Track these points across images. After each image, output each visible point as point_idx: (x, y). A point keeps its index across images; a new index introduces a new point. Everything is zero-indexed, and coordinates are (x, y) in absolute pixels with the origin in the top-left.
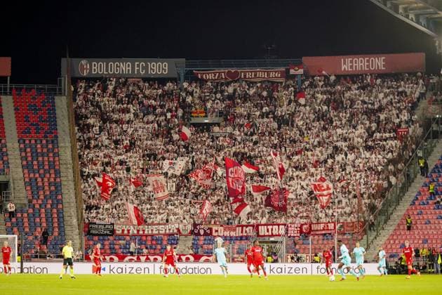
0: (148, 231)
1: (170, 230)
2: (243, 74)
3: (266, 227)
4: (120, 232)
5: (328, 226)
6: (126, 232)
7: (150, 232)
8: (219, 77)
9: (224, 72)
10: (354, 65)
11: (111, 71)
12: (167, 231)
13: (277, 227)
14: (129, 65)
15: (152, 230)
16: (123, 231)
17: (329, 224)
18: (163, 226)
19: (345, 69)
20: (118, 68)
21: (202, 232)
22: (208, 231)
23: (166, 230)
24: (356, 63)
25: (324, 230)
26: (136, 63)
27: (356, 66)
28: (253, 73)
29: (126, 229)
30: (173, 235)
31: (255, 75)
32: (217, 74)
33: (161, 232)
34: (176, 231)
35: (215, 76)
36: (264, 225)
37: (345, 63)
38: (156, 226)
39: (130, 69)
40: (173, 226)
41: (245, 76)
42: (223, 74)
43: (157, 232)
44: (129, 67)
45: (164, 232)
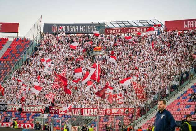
0: (25, 110)
1: (37, 109)
2: (129, 30)
3: (87, 110)
4: (11, 109)
5: (120, 111)
6: (13, 110)
7: (26, 110)
8: (117, 32)
9: (120, 29)
10: (191, 24)
11: (68, 30)
12: (36, 111)
13: (92, 110)
14: (77, 27)
15: (28, 109)
16: (12, 109)
17: (121, 109)
18: (33, 107)
19: (186, 26)
20: (71, 29)
21: (53, 112)
22: (57, 112)
23: (35, 109)
24: (192, 23)
25: (118, 113)
26: (81, 26)
27: (192, 25)
28: (135, 29)
29: (14, 108)
30: (39, 113)
31: (136, 30)
32: (117, 30)
33: (32, 110)
34: (40, 110)
35: (115, 31)
36: (86, 109)
37: (186, 24)
38: (30, 107)
39: (77, 29)
40: (38, 107)
41: (130, 31)
42: (120, 30)
43: (30, 111)
44: (77, 28)
45: (33, 111)
